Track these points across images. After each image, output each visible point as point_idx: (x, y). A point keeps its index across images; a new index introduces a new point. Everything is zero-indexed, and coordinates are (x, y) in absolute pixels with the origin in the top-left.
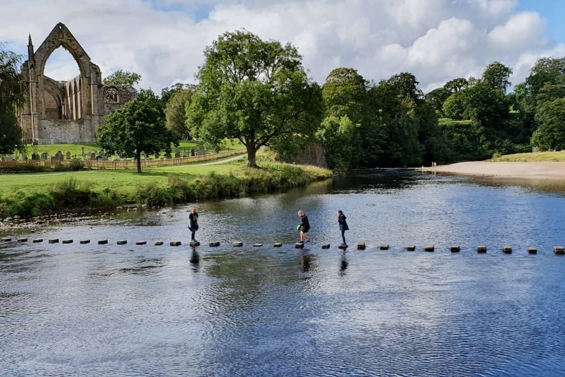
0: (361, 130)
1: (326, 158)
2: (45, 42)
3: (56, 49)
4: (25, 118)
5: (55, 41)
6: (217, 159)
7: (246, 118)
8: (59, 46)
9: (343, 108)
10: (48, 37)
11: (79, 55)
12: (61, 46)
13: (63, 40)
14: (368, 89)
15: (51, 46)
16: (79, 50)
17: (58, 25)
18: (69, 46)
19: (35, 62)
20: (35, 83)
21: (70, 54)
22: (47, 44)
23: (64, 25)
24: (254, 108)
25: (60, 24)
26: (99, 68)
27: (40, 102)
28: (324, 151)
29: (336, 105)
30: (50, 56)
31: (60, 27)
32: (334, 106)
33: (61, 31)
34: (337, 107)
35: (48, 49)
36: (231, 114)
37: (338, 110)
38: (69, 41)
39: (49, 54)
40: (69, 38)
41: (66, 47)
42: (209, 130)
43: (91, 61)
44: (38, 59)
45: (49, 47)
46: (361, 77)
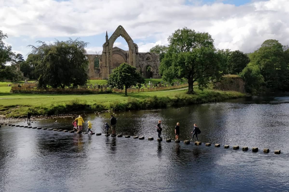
0: (279, 72)
1: (245, 87)
2: (113, 34)
3: (118, 37)
4: (104, 68)
5: (118, 34)
6: (181, 88)
7: (181, 70)
8: (120, 36)
9: (268, 61)
10: (115, 32)
11: (128, 39)
12: (121, 36)
13: (121, 33)
14: (284, 51)
15: (116, 36)
16: (128, 38)
17: (119, 26)
18: (124, 36)
19: (109, 43)
20: (108, 53)
21: (125, 39)
22: (114, 35)
23: (122, 26)
24: (186, 65)
25: (120, 26)
26: (137, 45)
27: (111, 61)
28: (244, 84)
29: (265, 59)
30: (116, 40)
31: (120, 27)
32: (263, 59)
33: (120, 29)
34: (265, 60)
35: (115, 37)
36: (176, 68)
37: (265, 61)
38: (124, 34)
39: (115, 39)
40: (124, 32)
41: (123, 36)
42: (166, 75)
43: (134, 42)
44: (110, 42)
45: (115, 36)
46: (280, 44)
